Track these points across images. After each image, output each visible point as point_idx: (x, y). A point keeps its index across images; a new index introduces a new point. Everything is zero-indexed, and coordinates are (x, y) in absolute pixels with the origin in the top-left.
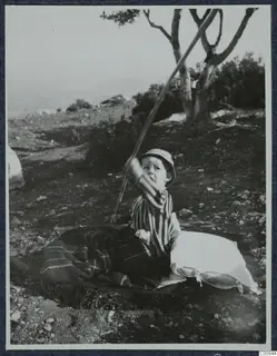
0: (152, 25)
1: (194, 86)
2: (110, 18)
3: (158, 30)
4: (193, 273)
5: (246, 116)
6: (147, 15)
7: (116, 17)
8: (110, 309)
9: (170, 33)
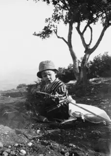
0: (59, 37)
1: (80, 65)
2: (38, 35)
3: (62, 39)
4: (80, 115)
5: (106, 80)
6: (56, 33)
7: (41, 34)
8: (38, 129)
9: (67, 40)
